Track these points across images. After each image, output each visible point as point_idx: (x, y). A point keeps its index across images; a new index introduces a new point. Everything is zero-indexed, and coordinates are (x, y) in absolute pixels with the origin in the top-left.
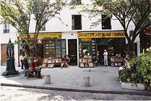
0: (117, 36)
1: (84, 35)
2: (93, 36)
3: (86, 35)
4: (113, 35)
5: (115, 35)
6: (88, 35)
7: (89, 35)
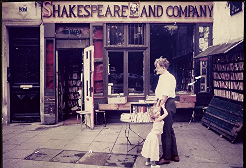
0: (183, 16)
1: (65, 11)
2: (95, 15)
3: (71, 11)
4: (170, 13)
5: (176, 14)
6: (79, 11)
7: (83, 12)
